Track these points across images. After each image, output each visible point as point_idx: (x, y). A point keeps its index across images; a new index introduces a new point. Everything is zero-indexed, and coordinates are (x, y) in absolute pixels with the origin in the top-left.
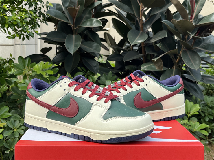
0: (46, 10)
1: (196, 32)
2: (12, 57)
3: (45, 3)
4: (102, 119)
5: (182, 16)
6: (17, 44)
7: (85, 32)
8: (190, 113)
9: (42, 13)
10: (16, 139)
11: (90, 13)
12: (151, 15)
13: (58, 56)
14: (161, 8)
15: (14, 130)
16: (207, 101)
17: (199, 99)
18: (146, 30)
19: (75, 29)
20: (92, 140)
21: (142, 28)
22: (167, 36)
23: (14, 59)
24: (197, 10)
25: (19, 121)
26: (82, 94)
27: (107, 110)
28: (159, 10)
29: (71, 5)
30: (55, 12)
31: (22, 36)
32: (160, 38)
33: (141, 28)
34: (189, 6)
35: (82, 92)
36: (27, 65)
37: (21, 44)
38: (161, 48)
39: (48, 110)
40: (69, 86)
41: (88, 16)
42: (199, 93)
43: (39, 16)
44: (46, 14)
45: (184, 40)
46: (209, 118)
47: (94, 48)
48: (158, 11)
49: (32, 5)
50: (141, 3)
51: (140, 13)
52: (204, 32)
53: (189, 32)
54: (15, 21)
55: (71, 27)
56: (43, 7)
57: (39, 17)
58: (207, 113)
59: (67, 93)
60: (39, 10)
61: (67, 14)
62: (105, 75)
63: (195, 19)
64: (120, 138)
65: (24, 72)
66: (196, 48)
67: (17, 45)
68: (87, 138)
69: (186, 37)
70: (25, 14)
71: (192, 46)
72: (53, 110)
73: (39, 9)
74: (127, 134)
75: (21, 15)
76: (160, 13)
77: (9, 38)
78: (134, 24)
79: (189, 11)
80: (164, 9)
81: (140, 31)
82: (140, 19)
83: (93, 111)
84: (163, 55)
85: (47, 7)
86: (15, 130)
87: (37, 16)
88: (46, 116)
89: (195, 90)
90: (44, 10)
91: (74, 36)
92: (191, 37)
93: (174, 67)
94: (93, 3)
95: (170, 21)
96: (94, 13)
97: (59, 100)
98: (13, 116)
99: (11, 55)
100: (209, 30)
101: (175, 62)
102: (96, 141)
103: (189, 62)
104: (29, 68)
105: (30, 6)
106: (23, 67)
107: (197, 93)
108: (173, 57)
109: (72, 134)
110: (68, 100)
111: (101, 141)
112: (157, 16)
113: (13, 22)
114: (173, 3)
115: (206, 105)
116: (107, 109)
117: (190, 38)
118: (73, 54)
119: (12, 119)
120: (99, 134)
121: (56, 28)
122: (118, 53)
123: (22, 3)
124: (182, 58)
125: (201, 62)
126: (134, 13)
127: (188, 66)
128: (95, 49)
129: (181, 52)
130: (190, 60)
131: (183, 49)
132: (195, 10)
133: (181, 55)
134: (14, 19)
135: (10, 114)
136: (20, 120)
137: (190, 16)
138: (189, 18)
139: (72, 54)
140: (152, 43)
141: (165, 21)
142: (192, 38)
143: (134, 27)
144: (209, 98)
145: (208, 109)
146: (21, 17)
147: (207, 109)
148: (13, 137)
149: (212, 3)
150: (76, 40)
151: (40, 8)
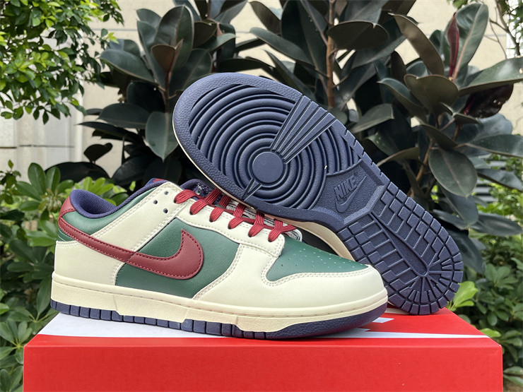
0: (101, 51)
1: (464, 105)
2: (14, 169)
3: (98, 33)
4: (266, 279)
5: (428, 68)
6: (24, 144)
8: (453, 304)
9: (91, 58)
10: (20, 369)
11: (207, 61)
12: (353, 67)
13: (127, 165)
14: (377, 50)
15: (14, 346)
16: (492, 276)
17: (473, 272)
18: (342, 105)
19: (170, 98)
20: (240, 333)
21: (333, 99)
22: (394, 115)
23: (19, 174)
24: (465, 53)
25: (29, 324)
26: (211, 220)
27: (275, 259)
28: (374, 55)
29: (160, 40)
30: (121, 56)
32: (376, 123)
33: (329, 99)
34: (445, 45)
35: (211, 217)
36: (50, 186)
37: (35, 146)
38: (378, 146)
39: (123, 263)
40: (175, 201)
41: (201, 67)
42: (473, 255)
43: (84, 66)
44: (101, 60)
45: (434, 126)
46: (498, 318)
48: (370, 58)
49: (65, 37)
50: (330, 38)
51: (328, 63)
52: (482, 105)
53: (446, 105)
54: (22, 73)
55: (160, 94)
56: (93, 43)
57: (82, 69)
58: (493, 305)
59: (170, 219)
60: (82, 51)
61: (150, 64)
63: (461, 77)
64: (313, 323)
65: (41, 202)
66: (465, 146)
67: (26, 148)
68: (229, 328)
69: (440, 118)
70: (49, 59)
71: (453, 141)
72: (136, 262)
73: (82, 49)
74: (329, 314)
75: (38, 61)
76: (375, 61)
77: (8, 115)
78: (313, 90)
79: (446, 57)
80: (385, 54)
81: (328, 105)
82: (326, 78)
83: (241, 260)
84: (384, 161)
85: (103, 43)
86: (19, 346)
87: (78, 66)
88: (114, 281)
89: (464, 250)
90: (95, 50)
91: (167, 116)
92: (452, 120)
93: (410, 193)
94: (214, 39)
95: (401, 79)
96: (215, 64)
97: (151, 237)
98: (12, 313)
99: (11, 164)
100: (495, 101)
101: (415, 180)
102: (251, 334)
103: (447, 178)
104: (56, 194)
105: (61, 39)
106: (41, 191)
107: (469, 256)
108: (409, 166)
109: (186, 320)
110: (176, 236)
111: (265, 333)
112: (369, 70)
113: (18, 76)
114: (406, 38)
115: (490, 286)
116: (275, 255)
117: (448, 121)
118: (166, 159)
119: (10, 319)
120: (259, 316)
121: (124, 98)
123: (41, 35)
124: (432, 171)
125: (476, 180)
126: (313, 62)
127: (445, 187)
129: (427, 156)
130: (449, 175)
131: (433, 148)
132: (459, 54)
133: (427, 162)
134: (19, 69)
135: (5, 307)
136: (32, 322)
137: (447, 69)
138: (447, 72)
139: (163, 158)
140: (358, 134)
141: (387, 81)
142: (455, 121)
144: (497, 269)
145: (496, 295)
146: (37, 64)
147: (494, 296)
148: (13, 365)
149: (498, 43)
151: (86, 46)
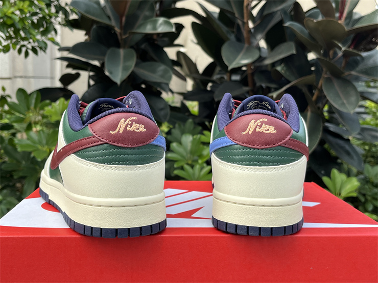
1: (350, 43)
2: (6, 93)
5: (323, 14)
6: (18, 76)
7: (143, 46)
8: (340, 194)
9: (63, 7)
11: (152, 9)
16: (368, 173)
17: (354, 170)
18: (255, 43)
19: (124, 37)
21: (249, 39)
22: (296, 51)
23: (9, 97)
28: (280, 5)
30: (86, 5)
31: (24, 49)
32: (282, 56)
33: (245, 39)
36: (33, 106)
37: (25, 77)
41: (147, 13)
42: (355, 157)
43: (57, 13)
45: (327, 58)
46: (373, 205)
47: (160, 73)
48: (277, 7)
51: (245, 11)
52: (364, 42)
54: (8, 17)
55: (117, 35)
58: (370, 195)
60: (56, 2)
61: (109, 12)
62: (180, 125)
63: (348, 21)
65: (26, 117)
66: (350, 74)
67: (18, 79)
69: (331, 53)
70: (30, 6)
71: (341, 70)
75: (21, 8)
76: (281, 9)
78: (233, 32)
79: (337, 5)
80: (288, 4)
81: (245, 43)
82: (244, 23)
84: (287, 86)
87: (53, 13)
89: (348, 153)
91: (122, 52)
93: (308, 110)
96: (158, 12)
98: (4, 202)
99: (4, 89)
100: (374, 39)
101: (311, 100)
103: (337, 98)
104: (38, 111)
106: (26, 109)
107: (352, 158)
108: (307, 90)
112: (276, 16)
113: (5, 19)
115: (367, 181)
117: (338, 55)
118: (121, 84)
121: (89, 39)
122: (202, 87)
124: (325, 93)
125: (358, 99)
126: (233, 10)
127: (335, 106)
128: (162, 76)
129: (321, 82)
130: (338, 96)
131: (326, 76)
132: (346, 3)
133: (321, 86)
134: (6, 14)
137: (337, 15)
139: (119, 83)
140: (267, 66)
141: (290, 24)
143: (232, 37)
145: (372, 187)
146: (21, 11)
147: (370, 188)
150: (126, 58)
